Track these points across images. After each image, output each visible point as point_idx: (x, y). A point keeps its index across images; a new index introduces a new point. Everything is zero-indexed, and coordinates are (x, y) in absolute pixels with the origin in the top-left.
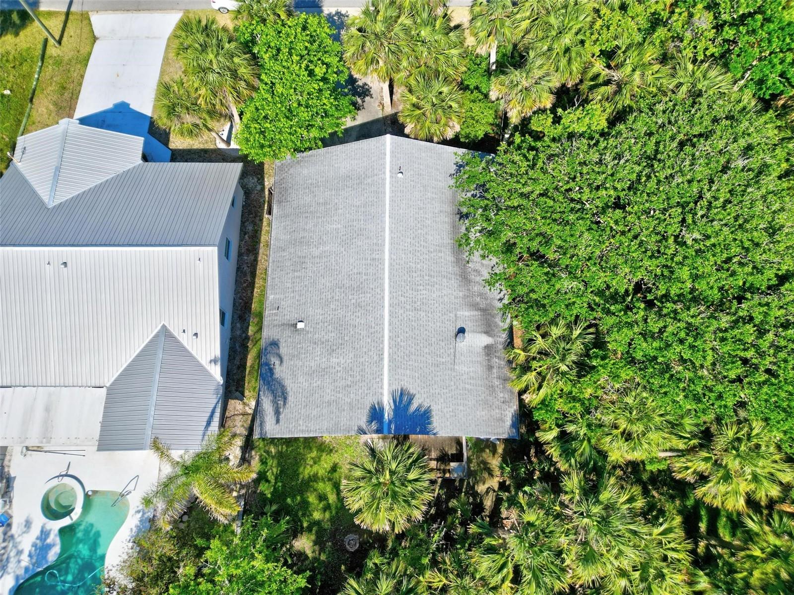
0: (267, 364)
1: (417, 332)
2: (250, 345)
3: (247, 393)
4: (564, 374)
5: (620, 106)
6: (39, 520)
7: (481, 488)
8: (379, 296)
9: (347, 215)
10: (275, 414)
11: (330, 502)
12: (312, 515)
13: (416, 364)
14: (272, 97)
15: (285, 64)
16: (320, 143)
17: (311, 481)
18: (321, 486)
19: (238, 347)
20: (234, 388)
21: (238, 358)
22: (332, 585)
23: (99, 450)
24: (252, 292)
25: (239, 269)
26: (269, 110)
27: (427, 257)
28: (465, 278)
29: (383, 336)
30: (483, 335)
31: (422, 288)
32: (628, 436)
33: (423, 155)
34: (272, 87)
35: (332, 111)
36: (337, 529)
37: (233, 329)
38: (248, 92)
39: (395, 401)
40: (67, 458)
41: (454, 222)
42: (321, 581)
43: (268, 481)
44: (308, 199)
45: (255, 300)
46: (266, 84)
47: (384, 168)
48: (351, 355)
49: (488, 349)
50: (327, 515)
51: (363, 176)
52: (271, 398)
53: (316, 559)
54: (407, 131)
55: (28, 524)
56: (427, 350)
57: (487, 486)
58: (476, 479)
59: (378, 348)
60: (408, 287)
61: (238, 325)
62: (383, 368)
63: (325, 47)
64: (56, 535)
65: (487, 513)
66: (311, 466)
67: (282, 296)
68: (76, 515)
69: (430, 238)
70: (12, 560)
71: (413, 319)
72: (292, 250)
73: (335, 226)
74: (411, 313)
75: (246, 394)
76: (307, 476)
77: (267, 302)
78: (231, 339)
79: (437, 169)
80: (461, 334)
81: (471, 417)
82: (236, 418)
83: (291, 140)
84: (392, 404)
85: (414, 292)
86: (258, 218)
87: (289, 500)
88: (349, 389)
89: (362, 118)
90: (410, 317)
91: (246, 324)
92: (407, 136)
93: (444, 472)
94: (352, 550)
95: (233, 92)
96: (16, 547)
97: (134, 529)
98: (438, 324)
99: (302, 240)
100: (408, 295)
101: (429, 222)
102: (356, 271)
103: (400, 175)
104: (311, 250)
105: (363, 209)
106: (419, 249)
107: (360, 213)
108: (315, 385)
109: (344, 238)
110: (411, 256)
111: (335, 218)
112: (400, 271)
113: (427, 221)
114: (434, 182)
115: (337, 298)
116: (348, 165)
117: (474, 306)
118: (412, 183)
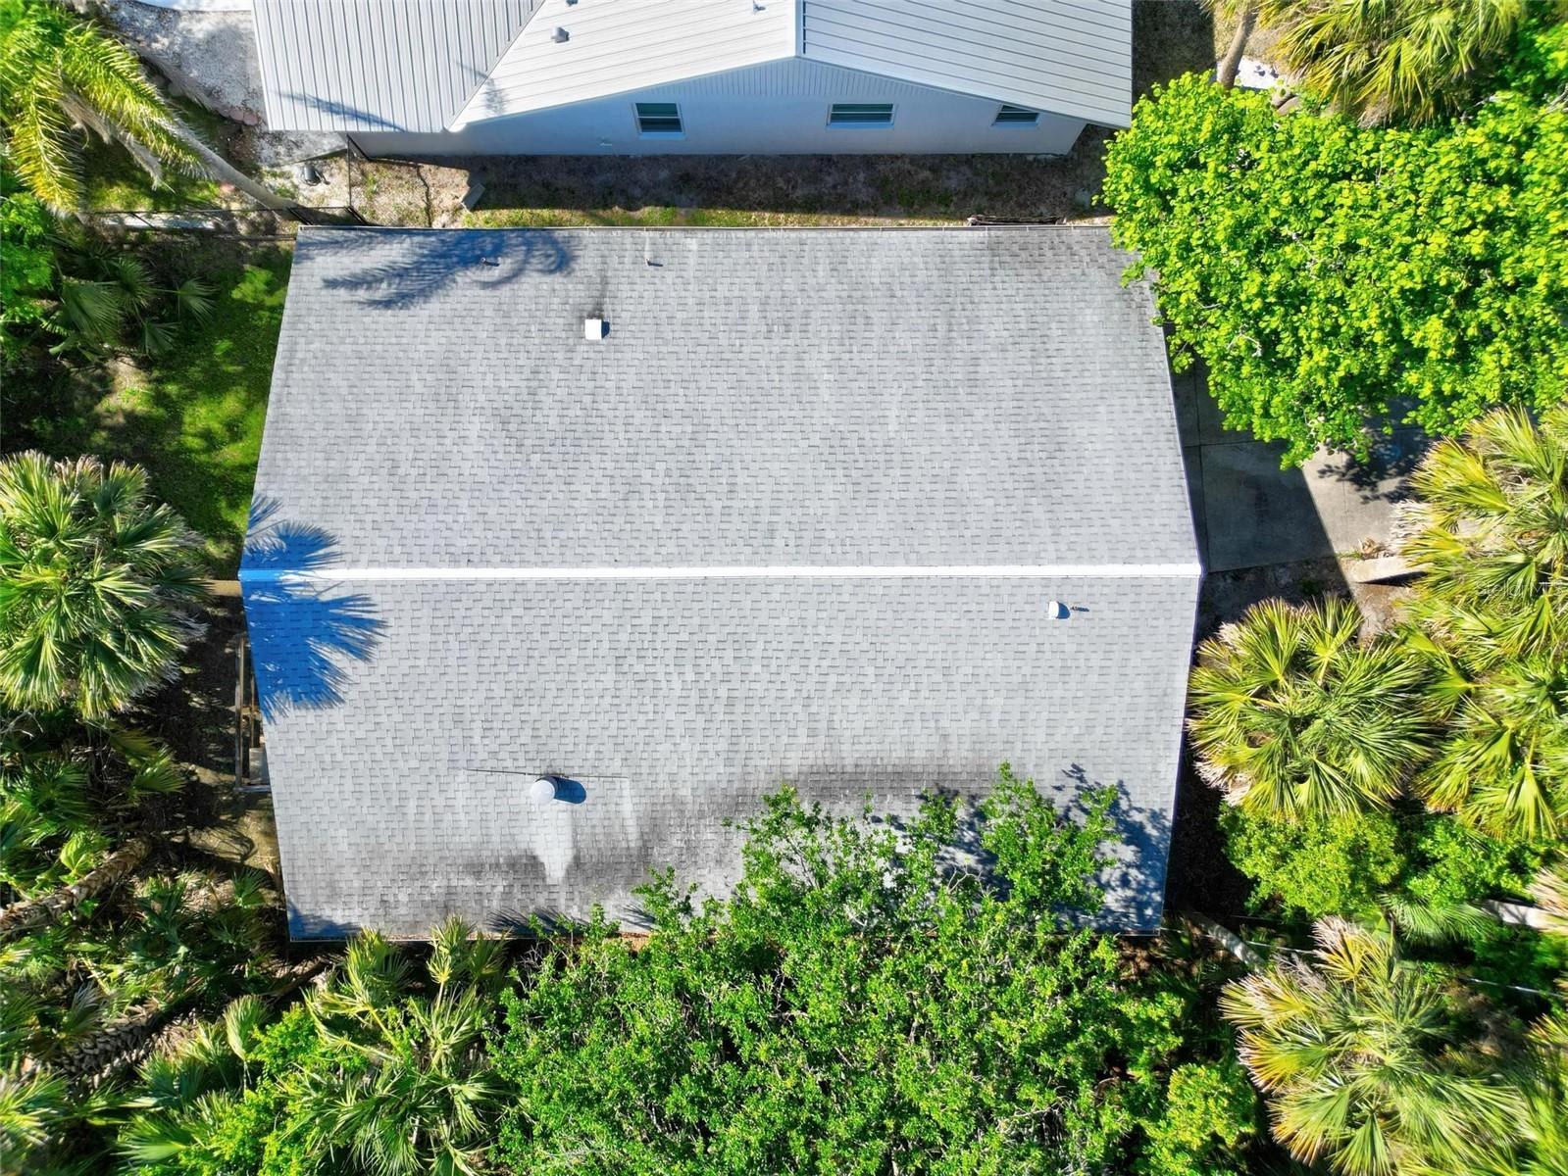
1: (550, 662)
7: (249, 825)
9: (925, 450)
10: (354, 275)
13: (452, 661)
15: (1450, 204)
19: (601, 178)
20: (492, 177)
21: (573, 184)
24: (761, 206)
27: (790, 693)
29: (524, 563)
30: (570, 854)
31: (690, 676)
33: (1139, 685)
39: (339, 603)
41: (917, 778)
44: (995, 329)
47: (1079, 560)
48: (483, 474)
49: (529, 867)
51: (1056, 493)
52: (403, 264)
54: (1227, 632)
56: (498, 692)
59: (490, 551)
60: (684, 636)
62: (429, 564)
65: (193, 838)
67: (690, 274)
69: (853, 702)
71: (588, 653)
72: (830, 294)
73: (892, 414)
74: (606, 645)
77: (677, 235)
79: (1090, 728)
82: (418, 193)
85: (673, 653)
87: (224, 345)
88: (384, 471)
89: (1330, 494)
90: (593, 644)
92: (1203, 633)
99: (860, 320)
100: (662, 636)
101: (904, 698)
102: (740, 480)
103: (1054, 610)
104: (825, 348)
105: (940, 495)
106: (811, 669)
107: (928, 487)
108: (414, 377)
109: (852, 443)
110: (787, 645)
111: (920, 415)
112: (734, 612)
113: (906, 693)
114: (1045, 715)
115: (663, 429)
116: (1099, 446)
117: (653, 830)
118: (1033, 647)
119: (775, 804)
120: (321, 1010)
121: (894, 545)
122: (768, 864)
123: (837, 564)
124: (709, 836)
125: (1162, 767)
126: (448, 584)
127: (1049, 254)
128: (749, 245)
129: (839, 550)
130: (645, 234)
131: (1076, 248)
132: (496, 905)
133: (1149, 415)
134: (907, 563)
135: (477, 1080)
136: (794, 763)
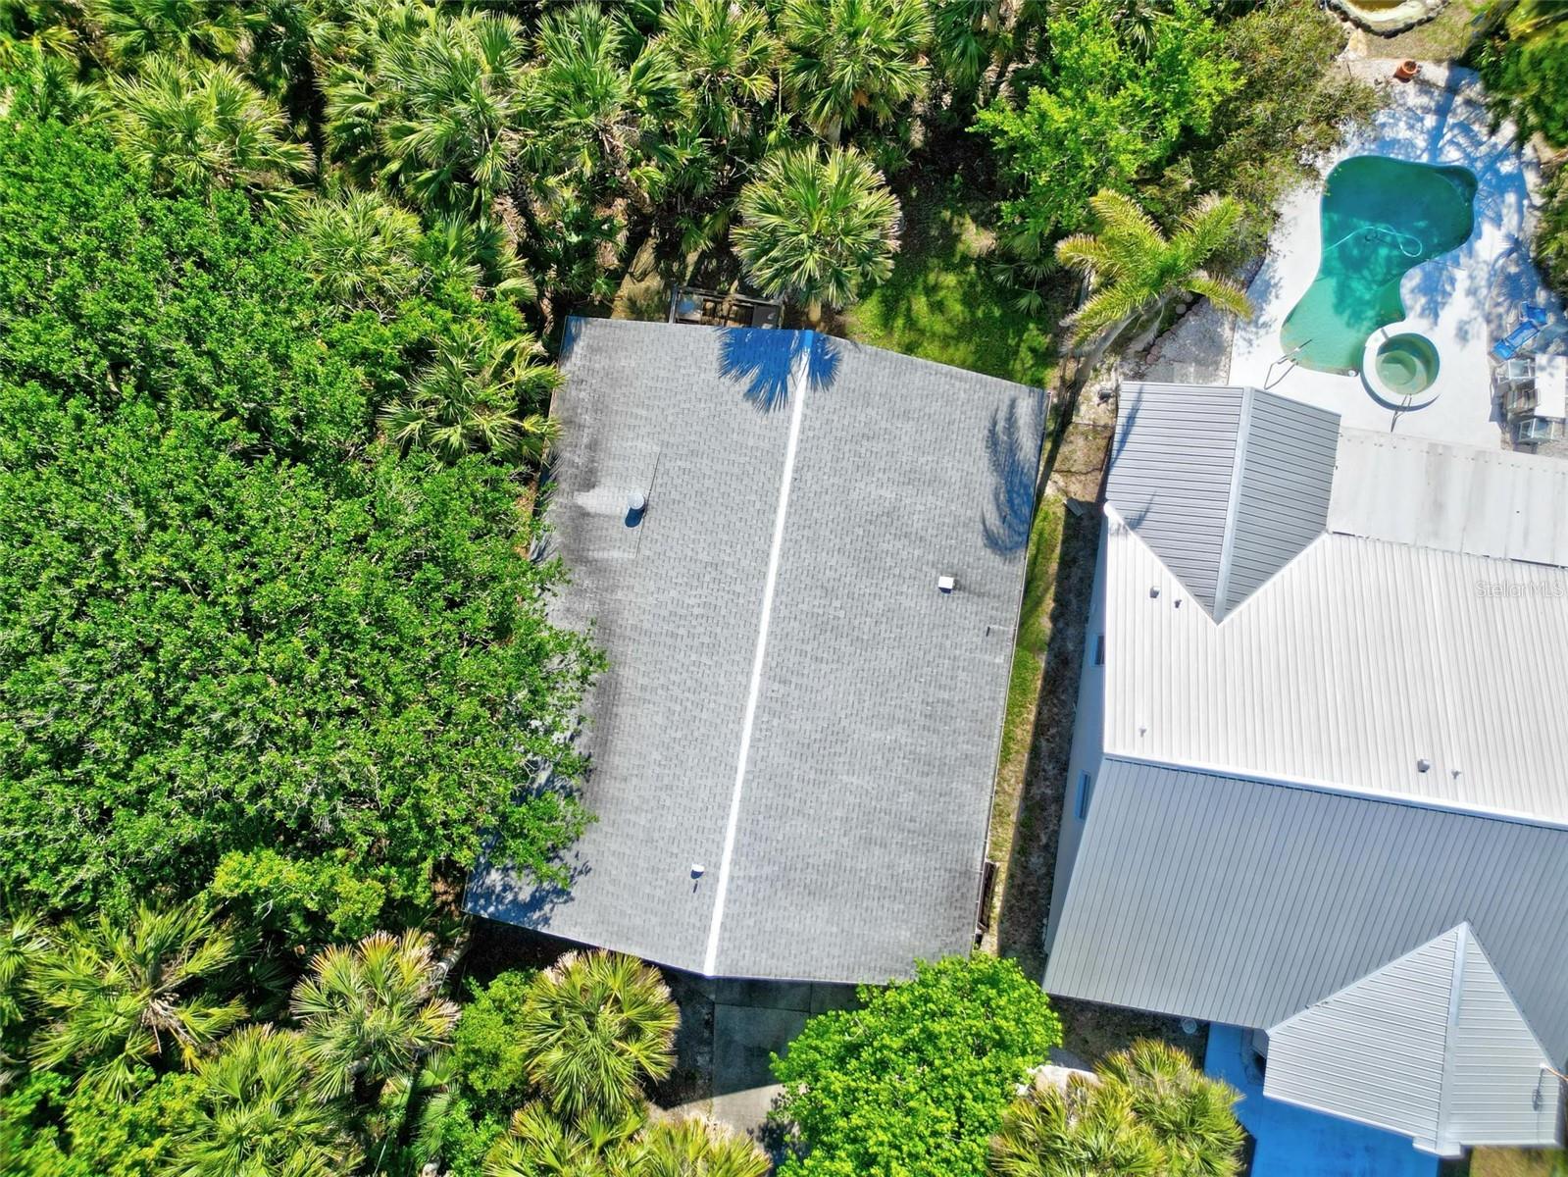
1: (721, 520)
3: (1061, 512)
6: (1441, 337)
7: (654, 282)
8: (784, 598)
9: (825, 798)
11: (923, 299)
12: (960, 282)
13: (732, 456)
17: (952, 338)
18: (939, 325)
19: (1074, 601)
20: (1086, 523)
22: (934, 171)
23: (1338, 415)
24: (1039, 713)
25: (1064, 768)
27: (673, 677)
28: (605, 629)
29: (788, 515)
30: (592, 510)
31: (696, 611)
39: (785, 388)
41: (602, 756)
42: (953, 181)
43: (1033, 350)
44: (906, 864)
45: (1034, 696)
47: (729, 891)
48: (854, 495)
49: (588, 482)
50: (932, 278)
51: (779, 885)
53: (959, 212)
54: (664, 993)
55: (1463, 335)
56: (708, 483)
57: (643, 285)
58: (659, 294)
59: (801, 493)
60: (723, 612)
61: (1070, 646)
62: (798, 454)
64: (1412, 308)
65: (651, 242)
67: (978, 655)
68: (1376, 341)
69: (659, 719)
70: (1483, 283)
71: (723, 547)
72: (949, 750)
73: (854, 779)
74: (726, 559)
75: (1063, 509)
77: (1008, 651)
78: (1087, 619)
79: (613, 882)
80: (636, 512)
81: (649, 356)
82: (1083, 469)
84: (790, 381)
85: (713, 602)
86: (1018, 881)
87: (997, 313)
88: (866, 431)
89: (759, 1101)
90: (728, 550)
91: (1056, 646)
92: (666, 971)
93: (714, 312)
96: (1479, 302)
97: (1272, 297)
99: (926, 769)
100: (726, 597)
101: (656, 755)
102: (824, 666)
103: (698, 868)
104: (909, 740)
105: (790, 803)
106: (687, 694)
107: (798, 795)
108: (930, 458)
109: (838, 749)
110: (705, 680)
111: (851, 799)
112: (733, 647)
113: (659, 758)
114: (628, 852)
115: (868, 619)
116: (808, 921)
117: (598, 569)
118: (675, 851)
119: (600, 657)
120: (521, 345)
121: (762, 766)
122: (562, 648)
123: (754, 724)
124: (587, 606)
125: (578, 929)
126: (783, 464)
127: (956, 914)
128: (994, 699)
129: (764, 726)
130: (1012, 628)
131: (958, 934)
132: (566, 455)
133: (825, 961)
134: (747, 772)
135: (461, 444)
136: (625, 672)
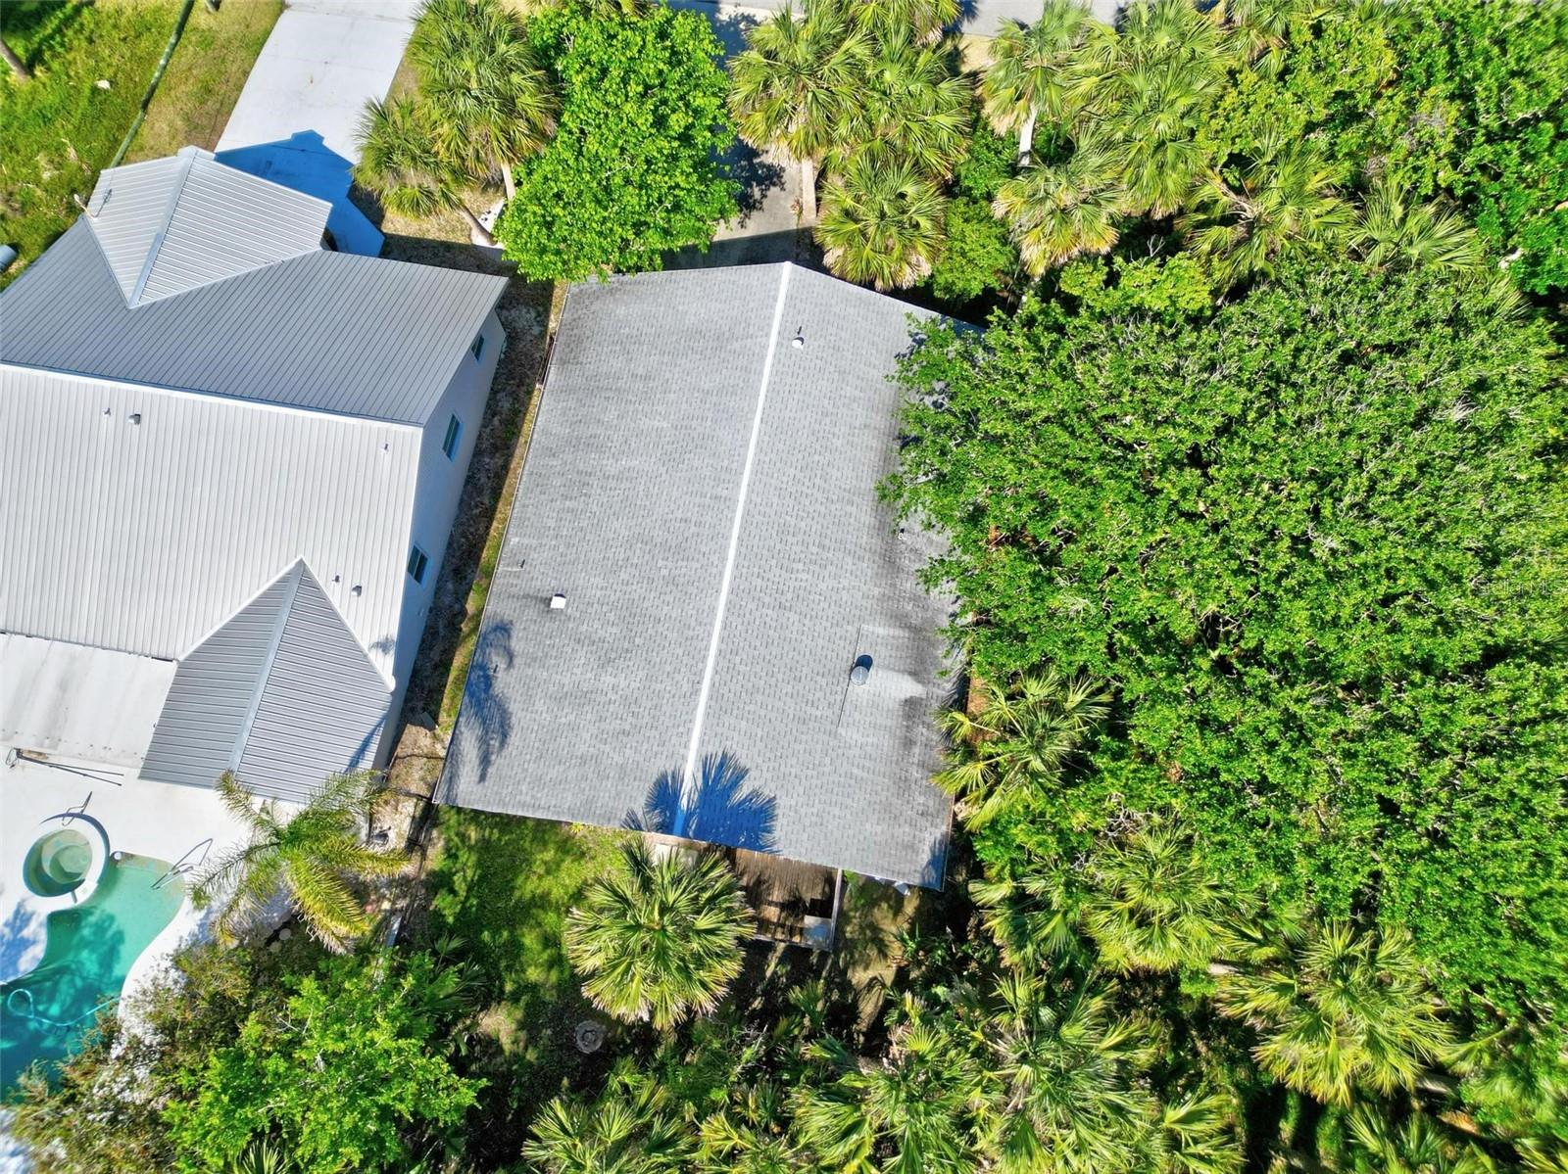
0: (483, 667)
1: (776, 650)
2: (465, 627)
3: (443, 717)
4: (1035, 775)
5: (1244, 269)
6: (16, 889)
7: (859, 977)
8: (714, 570)
9: (684, 407)
10: (481, 763)
12: (524, 971)
13: (763, 713)
14: (577, 159)
15: (610, 98)
16: (658, 261)
17: (535, 906)
18: (551, 918)
19: (441, 628)
20: (420, 705)
21: (438, 648)
23: (141, 777)
24: (488, 528)
25: (470, 480)
26: (567, 182)
27: (823, 509)
28: (890, 562)
29: (707, 648)
30: (907, 677)
31: (800, 566)
32: (1141, 919)
33: (851, 310)
34: (579, 140)
35: (690, 201)
36: (567, 1005)
37: (438, 591)
38: (531, 144)
39: (706, 776)
40: (89, 785)
41: (889, 451)
43: (452, 891)
44: (617, 364)
45: (490, 542)
46: (570, 132)
47: (770, 326)
48: (641, 674)
49: (912, 706)
50: (554, 976)
51: (727, 335)
52: (479, 732)
53: (517, 1057)
54: (828, 260)
57: (870, 973)
58: (852, 957)
59: (694, 669)
60: (774, 562)
61: (450, 586)
62: (695, 708)
63: (698, 78)
64: (41, 925)
65: (863, 1026)
66: (540, 877)
67: (535, 542)
68: (84, 893)
69: (836, 474)
71: (774, 624)
72: (570, 458)
73: (656, 424)
74: (770, 612)
75: (441, 720)
76: (528, 896)
78: (431, 610)
79: (874, 344)
80: (861, 669)
81: (851, 832)
82: (415, 761)
83: (601, 247)
84: (700, 782)
85: (783, 573)
87: (486, 936)
89: (757, 226)
90: (768, 619)
91: (464, 587)
92: (826, 271)
93: (792, 932)
94: (587, 1051)
95: (502, 139)
97: (186, 938)
98: (821, 642)
99: (592, 440)
100: (771, 576)
101: (838, 443)
102: (679, 515)
103: (797, 344)
104: (605, 462)
105: (715, 399)
106: (809, 492)
107: (707, 405)
108: (563, 720)
109: (670, 448)
110: (791, 502)
111: (660, 408)
112: (764, 528)
113: (835, 440)
114: (862, 366)
115: (635, 561)
116: (703, 310)
117: (899, 618)
118: (818, 362)
121: (740, 426)
123: (745, 460)
125: (905, 311)
126: (711, 698)
129: (736, 458)
130: (500, 571)
132: (936, 737)
133: (690, 283)
134: (752, 419)
